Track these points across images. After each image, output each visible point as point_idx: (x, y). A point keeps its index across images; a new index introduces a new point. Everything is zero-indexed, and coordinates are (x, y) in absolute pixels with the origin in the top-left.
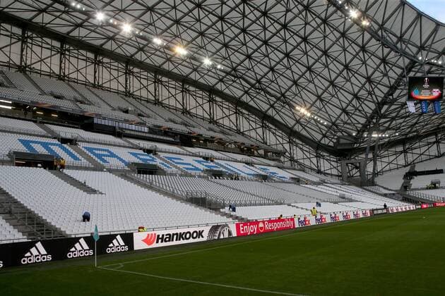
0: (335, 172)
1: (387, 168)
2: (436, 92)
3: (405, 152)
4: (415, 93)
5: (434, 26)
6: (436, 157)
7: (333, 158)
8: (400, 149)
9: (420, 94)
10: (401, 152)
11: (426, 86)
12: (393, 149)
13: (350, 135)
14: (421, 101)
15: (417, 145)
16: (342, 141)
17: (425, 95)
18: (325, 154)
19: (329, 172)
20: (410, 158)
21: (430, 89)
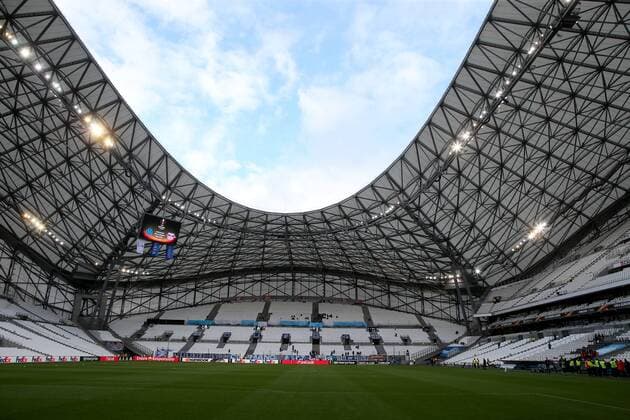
0: (68, 307)
1: (137, 310)
2: (171, 237)
3: (160, 295)
4: (148, 232)
5: (178, 171)
6: (191, 306)
7: (71, 288)
8: (157, 290)
9: (153, 235)
10: (157, 295)
11: (162, 227)
12: (149, 290)
13: (92, 264)
14: (154, 242)
15: (175, 289)
16: (80, 269)
17: (158, 236)
18: (61, 282)
19: (61, 306)
20: (165, 302)
21: (166, 231)
